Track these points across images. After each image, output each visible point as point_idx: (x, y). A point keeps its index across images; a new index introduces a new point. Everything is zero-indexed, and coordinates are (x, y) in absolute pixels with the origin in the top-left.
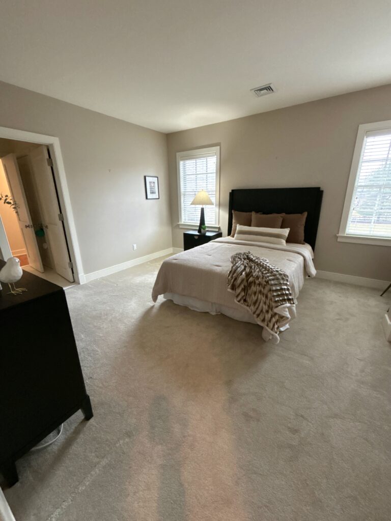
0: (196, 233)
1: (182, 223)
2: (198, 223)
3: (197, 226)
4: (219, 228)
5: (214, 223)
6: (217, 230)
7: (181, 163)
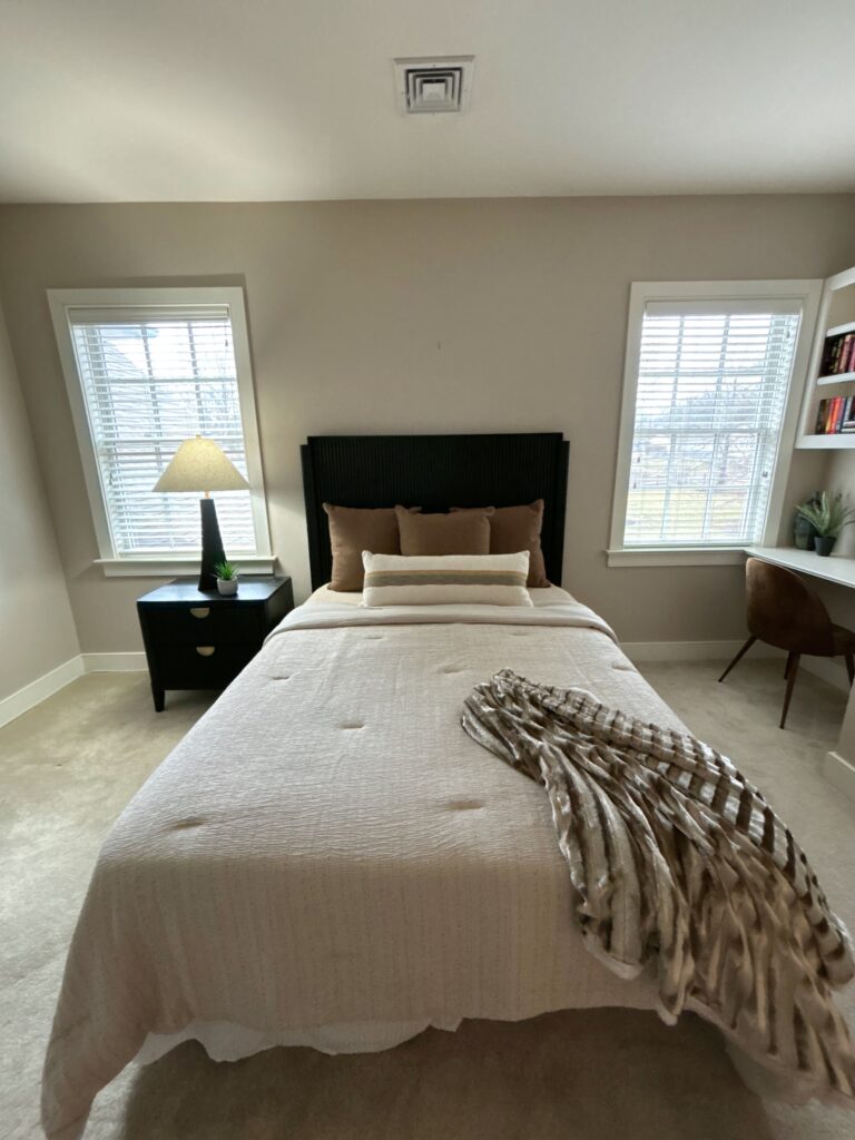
0: (193, 594)
1: (117, 559)
2: (195, 552)
3: (192, 564)
4: (276, 564)
5: (254, 547)
6: (269, 570)
7: (78, 333)
